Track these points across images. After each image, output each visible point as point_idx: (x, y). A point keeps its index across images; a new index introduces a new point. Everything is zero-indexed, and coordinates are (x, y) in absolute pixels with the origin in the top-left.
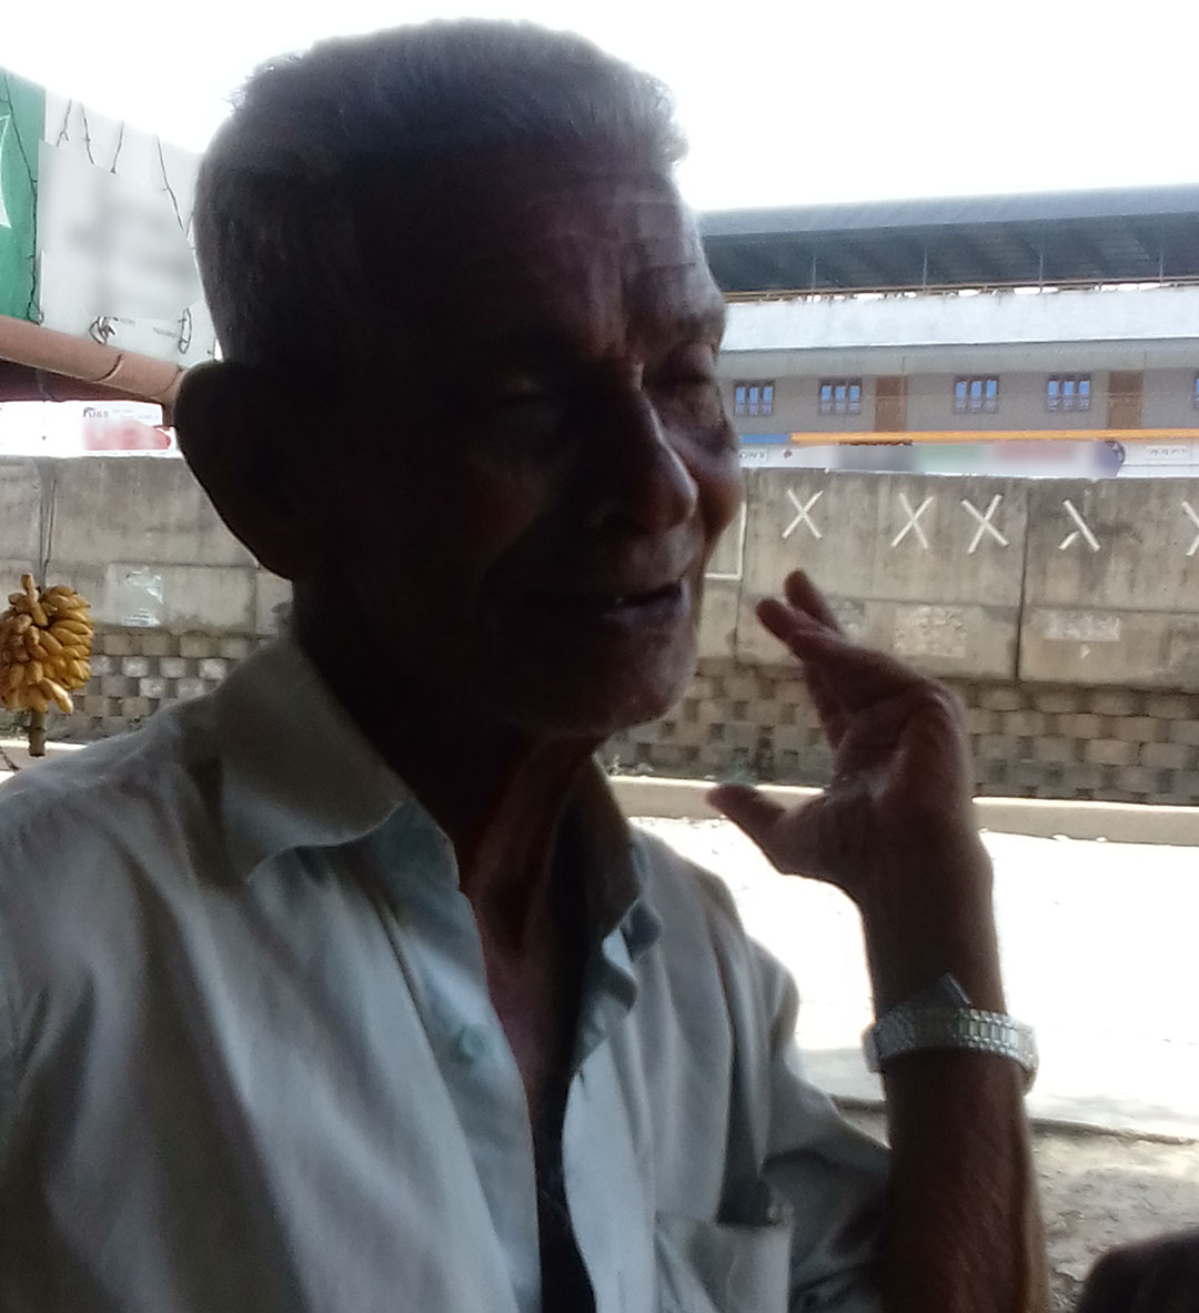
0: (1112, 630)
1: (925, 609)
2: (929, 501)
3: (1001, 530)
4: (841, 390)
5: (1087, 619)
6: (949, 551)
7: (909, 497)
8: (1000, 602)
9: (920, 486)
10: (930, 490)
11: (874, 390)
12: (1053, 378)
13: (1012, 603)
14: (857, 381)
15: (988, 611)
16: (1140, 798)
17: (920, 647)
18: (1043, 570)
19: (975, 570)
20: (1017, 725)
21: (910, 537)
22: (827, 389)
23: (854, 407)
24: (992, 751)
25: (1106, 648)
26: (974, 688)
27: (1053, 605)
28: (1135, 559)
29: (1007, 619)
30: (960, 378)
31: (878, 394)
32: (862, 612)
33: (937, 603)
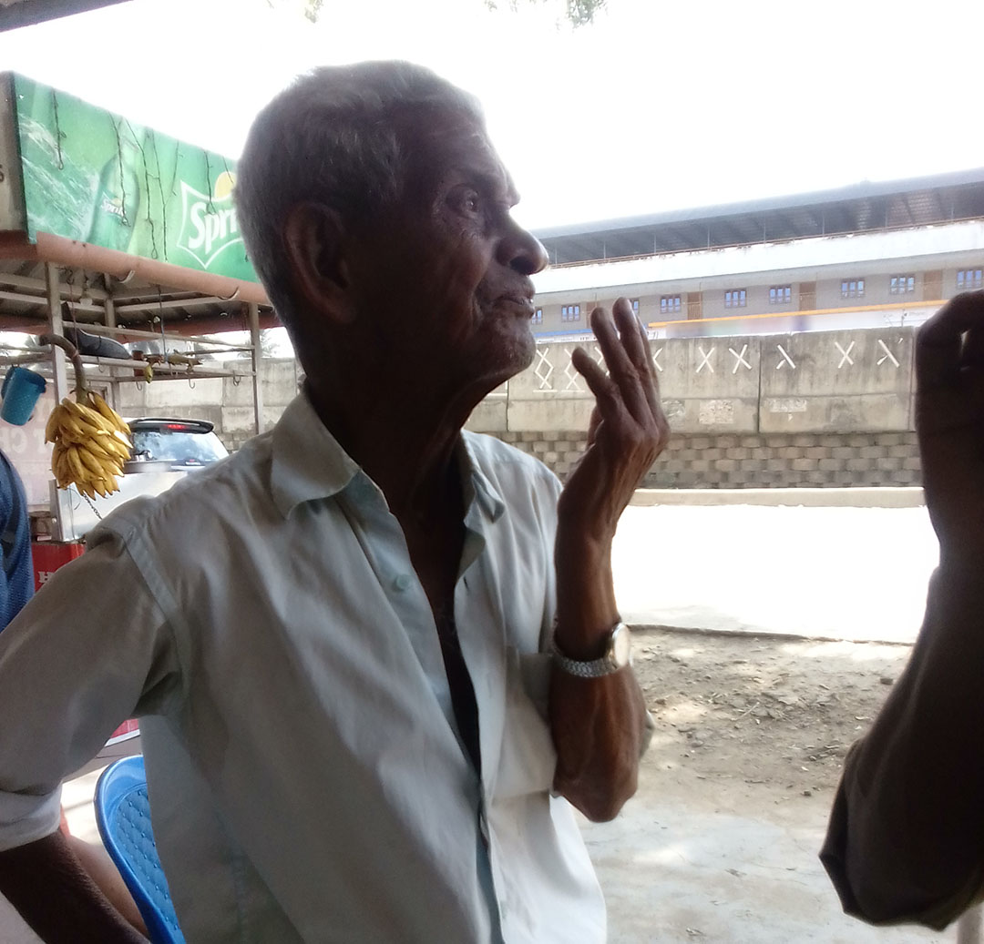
0: (803, 406)
1: (713, 401)
2: (713, 350)
3: (748, 362)
4: (671, 301)
5: (791, 401)
6: (723, 373)
7: (704, 348)
8: (749, 396)
9: (708, 343)
10: (713, 344)
11: (686, 299)
12: (773, 287)
13: (754, 396)
14: (678, 296)
15: (743, 400)
16: (819, 485)
17: (711, 420)
18: (769, 379)
19: (736, 381)
20: (759, 454)
21: (705, 367)
22: (664, 301)
23: (677, 308)
24: (748, 467)
25: (801, 415)
26: (738, 438)
27: (774, 396)
28: (813, 372)
29: (752, 404)
30: (728, 291)
31: (689, 301)
32: (683, 405)
33: (719, 398)
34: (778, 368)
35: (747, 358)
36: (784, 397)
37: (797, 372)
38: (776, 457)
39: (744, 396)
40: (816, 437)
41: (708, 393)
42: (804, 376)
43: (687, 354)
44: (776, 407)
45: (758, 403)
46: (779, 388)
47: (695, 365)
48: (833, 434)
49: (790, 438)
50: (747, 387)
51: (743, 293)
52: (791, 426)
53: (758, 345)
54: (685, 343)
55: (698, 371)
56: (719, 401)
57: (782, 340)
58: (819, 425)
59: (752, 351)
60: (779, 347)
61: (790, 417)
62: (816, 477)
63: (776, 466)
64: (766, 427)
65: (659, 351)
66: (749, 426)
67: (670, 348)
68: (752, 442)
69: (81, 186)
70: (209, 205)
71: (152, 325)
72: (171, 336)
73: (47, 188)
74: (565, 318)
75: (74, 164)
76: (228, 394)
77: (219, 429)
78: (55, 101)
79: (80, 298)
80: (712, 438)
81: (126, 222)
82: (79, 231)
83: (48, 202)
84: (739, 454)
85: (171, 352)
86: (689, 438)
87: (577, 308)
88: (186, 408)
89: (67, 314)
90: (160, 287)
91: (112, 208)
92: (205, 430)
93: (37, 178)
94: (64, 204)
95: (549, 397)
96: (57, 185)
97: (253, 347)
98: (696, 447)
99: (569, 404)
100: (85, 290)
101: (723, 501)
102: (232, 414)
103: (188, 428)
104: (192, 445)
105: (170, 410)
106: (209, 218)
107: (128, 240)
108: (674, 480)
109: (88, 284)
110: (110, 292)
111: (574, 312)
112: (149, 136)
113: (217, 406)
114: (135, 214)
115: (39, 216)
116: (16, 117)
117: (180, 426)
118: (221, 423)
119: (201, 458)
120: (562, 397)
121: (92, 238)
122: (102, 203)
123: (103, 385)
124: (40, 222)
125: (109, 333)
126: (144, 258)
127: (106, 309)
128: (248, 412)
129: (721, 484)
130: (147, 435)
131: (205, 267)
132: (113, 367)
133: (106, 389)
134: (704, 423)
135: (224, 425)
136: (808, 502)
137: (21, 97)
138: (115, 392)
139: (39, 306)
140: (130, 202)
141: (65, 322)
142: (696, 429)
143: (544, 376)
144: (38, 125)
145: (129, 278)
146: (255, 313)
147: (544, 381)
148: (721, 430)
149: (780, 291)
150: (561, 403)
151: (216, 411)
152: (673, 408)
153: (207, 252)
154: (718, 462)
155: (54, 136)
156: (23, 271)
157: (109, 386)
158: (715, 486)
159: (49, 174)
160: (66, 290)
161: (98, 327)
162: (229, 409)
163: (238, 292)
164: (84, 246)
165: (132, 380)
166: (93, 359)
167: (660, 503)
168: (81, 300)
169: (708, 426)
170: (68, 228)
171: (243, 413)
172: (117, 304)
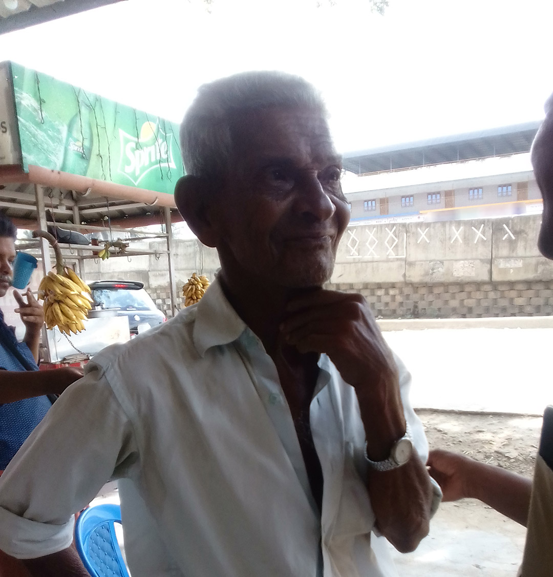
0: (520, 264)
1: (462, 262)
2: (461, 228)
3: (484, 236)
4: (434, 196)
5: (512, 261)
6: (468, 244)
7: (456, 227)
8: (485, 258)
9: (459, 223)
10: (461, 224)
11: (444, 195)
12: (500, 186)
13: (489, 258)
14: (439, 193)
15: (481, 260)
16: (530, 315)
17: (461, 274)
18: (498, 247)
19: (477, 248)
20: (492, 295)
21: (456, 240)
22: (430, 196)
23: (438, 201)
24: (485, 304)
25: (518, 269)
26: (478, 285)
27: (501, 258)
28: (526, 240)
29: (487, 263)
30: (471, 189)
31: (445, 196)
32: (443, 265)
33: (466, 259)
34: (504, 239)
35: (484, 233)
36: (508, 258)
37: (516, 241)
38: (503, 297)
39: (482, 258)
40: (529, 284)
41: (458, 257)
42: (521, 244)
43: (445, 231)
44: (502, 264)
45: (491, 262)
46: (504, 252)
47: (450, 238)
48: (540, 281)
49: (511, 284)
50: (484, 252)
51: (481, 190)
52: (512, 277)
53: (491, 225)
54: (443, 224)
55: (452, 242)
56: (466, 261)
57: (506, 221)
58: (530, 276)
59: (487, 229)
60: (504, 226)
61: (512, 271)
62: (528, 309)
63: (503, 303)
64: (496, 277)
65: (427, 229)
66: (486, 277)
67: (434, 228)
68: (488, 288)
69: (56, 134)
70: (137, 144)
71: (103, 222)
72: (114, 229)
73: (34, 136)
74: (366, 208)
75: (51, 120)
76: (152, 263)
77: (147, 285)
78: (37, 79)
79: (58, 205)
80: (461, 285)
81: (85, 156)
82: (55, 163)
83: (35, 145)
84: (479, 295)
85: (115, 239)
86: (447, 286)
87: (374, 202)
88: (126, 273)
89: (49, 217)
90: (108, 198)
91: (76, 148)
92: (139, 287)
93: (27, 129)
94: (45, 146)
95: (357, 261)
96: (40, 134)
97: (167, 235)
98: (451, 291)
99: (369, 264)
100: (61, 200)
101: (468, 326)
102: (155, 276)
103: (128, 286)
104: (130, 297)
105: (116, 274)
106: (137, 152)
107: (86, 169)
108: (438, 313)
109: (63, 196)
110: (76, 201)
111: (372, 204)
112: (98, 99)
113: (146, 271)
114: (90, 150)
115: (30, 154)
116: (13, 91)
117: (122, 285)
118: (148, 281)
119: (136, 305)
120: (366, 260)
121: (63, 167)
122: (69, 145)
123: (74, 261)
124: (30, 159)
125: (76, 229)
126: (97, 180)
127: (74, 212)
128: (165, 275)
129: (467, 315)
130: (102, 292)
131: (136, 184)
132: (79, 250)
133: (75, 264)
134: (456, 275)
135: (150, 283)
136: (523, 326)
137: (16, 77)
138: (81, 266)
139: (31, 212)
140: (87, 143)
141: (48, 222)
142: (451, 280)
143: (353, 247)
144: (27, 95)
145: (88, 193)
146: (169, 213)
147: (353, 251)
148: (467, 280)
149: (505, 188)
150: (364, 264)
151: (145, 274)
152: (437, 266)
153: (137, 174)
154: (465, 301)
155: (38, 101)
156: (20, 190)
157: (77, 261)
158: (464, 316)
159: (35, 127)
160: (48, 201)
161: (69, 225)
162: (154, 273)
163: (157, 200)
164: (59, 173)
165: (91, 257)
166: (66, 245)
167: (429, 328)
168: (58, 207)
169: (460, 277)
170: (49, 162)
171: (162, 275)
172: (81, 209)
